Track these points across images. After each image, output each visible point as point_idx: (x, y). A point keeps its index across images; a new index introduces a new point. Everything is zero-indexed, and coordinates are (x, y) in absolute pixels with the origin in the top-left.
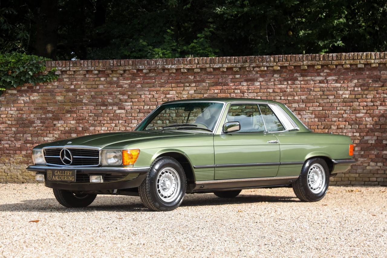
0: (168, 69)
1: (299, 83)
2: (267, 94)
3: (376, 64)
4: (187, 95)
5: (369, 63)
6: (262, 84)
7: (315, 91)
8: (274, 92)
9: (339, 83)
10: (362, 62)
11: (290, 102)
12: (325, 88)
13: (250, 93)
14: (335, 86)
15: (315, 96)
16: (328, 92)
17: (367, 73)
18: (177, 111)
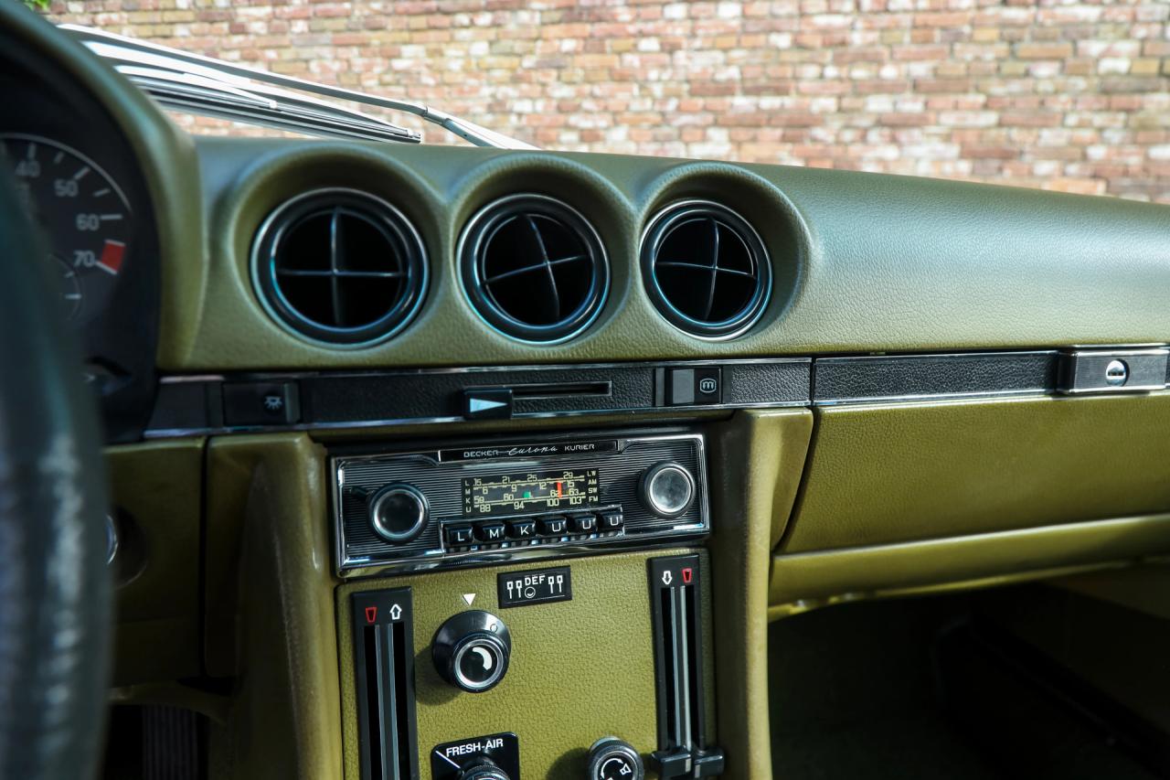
8: (798, 46)
11: (860, 90)
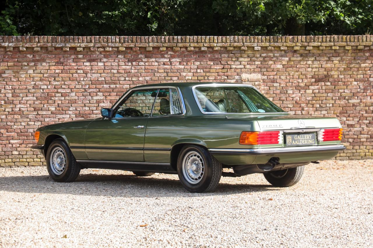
0: (5, 48)
1: (144, 64)
2: (111, 75)
3: (218, 47)
4: (25, 75)
5: (212, 46)
6: (106, 64)
7: (160, 73)
9: (183, 65)
10: (206, 45)
12: (170, 69)
13: (93, 73)
14: (178, 68)
15: (159, 77)
16: (172, 74)
17: (209, 56)
18: (13, 91)
